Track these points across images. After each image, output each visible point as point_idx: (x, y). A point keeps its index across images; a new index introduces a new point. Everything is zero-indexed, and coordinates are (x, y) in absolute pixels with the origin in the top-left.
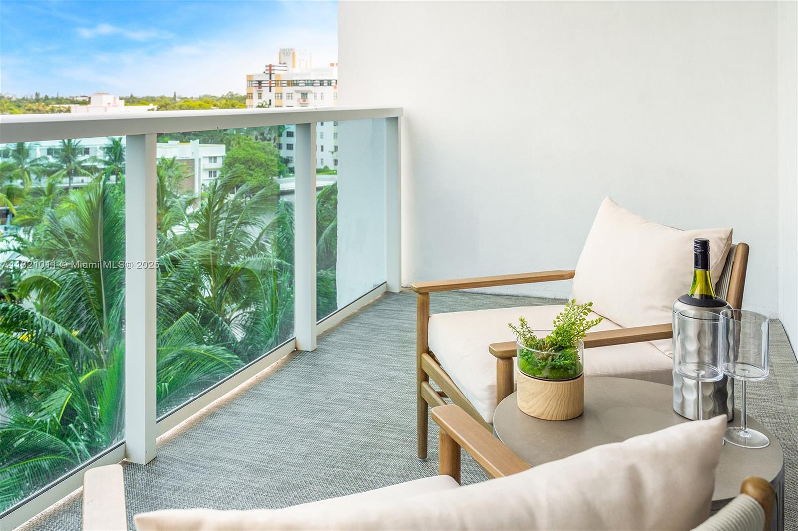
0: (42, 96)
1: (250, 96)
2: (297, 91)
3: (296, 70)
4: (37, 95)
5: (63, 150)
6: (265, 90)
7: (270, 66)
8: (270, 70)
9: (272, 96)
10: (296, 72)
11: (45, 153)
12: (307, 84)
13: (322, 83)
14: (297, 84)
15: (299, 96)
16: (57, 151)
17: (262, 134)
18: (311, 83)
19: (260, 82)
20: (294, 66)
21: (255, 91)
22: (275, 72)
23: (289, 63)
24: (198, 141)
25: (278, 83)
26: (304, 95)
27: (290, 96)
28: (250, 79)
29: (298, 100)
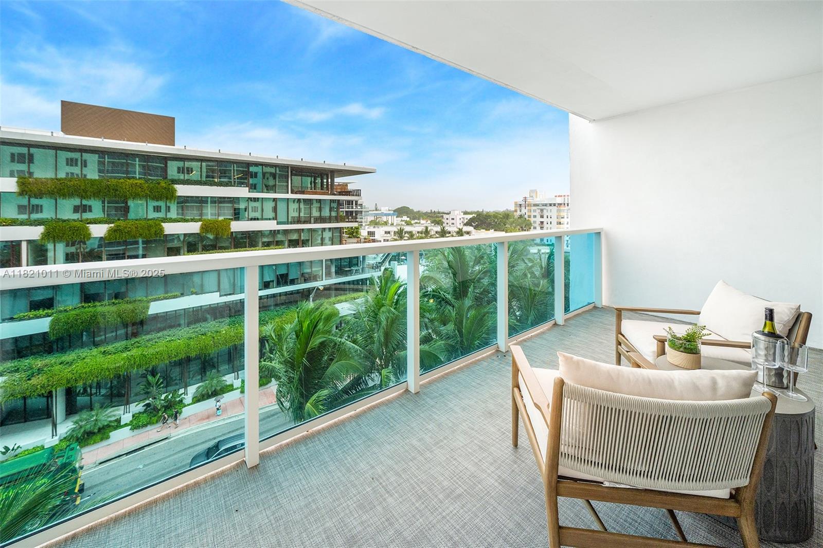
0: (433, 211)
1: (516, 211)
2: (538, 209)
3: (538, 199)
4: (431, 210)
5: (441, 232)
6: (523, 208)
7: (525, 198)
8: (525, 199)
9: (526, 211)
10: (538, 200)
11: (435, 233)
12: (543, 206)
13: (550, 205)
14: (538, 206)
15: (539, 211)
16: (439, 232)
17: (522, 228)
18: (546, 205)
19: (520, 205)
20: (536, 198)
21: (518, 209)
22: (528, 200)
23: (534, 197)
24: (493, 230)
25: (529, 205)
26: (542, 210)
27: (535, 211)
28: (516, 204)
29: (539, 213)
